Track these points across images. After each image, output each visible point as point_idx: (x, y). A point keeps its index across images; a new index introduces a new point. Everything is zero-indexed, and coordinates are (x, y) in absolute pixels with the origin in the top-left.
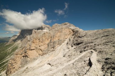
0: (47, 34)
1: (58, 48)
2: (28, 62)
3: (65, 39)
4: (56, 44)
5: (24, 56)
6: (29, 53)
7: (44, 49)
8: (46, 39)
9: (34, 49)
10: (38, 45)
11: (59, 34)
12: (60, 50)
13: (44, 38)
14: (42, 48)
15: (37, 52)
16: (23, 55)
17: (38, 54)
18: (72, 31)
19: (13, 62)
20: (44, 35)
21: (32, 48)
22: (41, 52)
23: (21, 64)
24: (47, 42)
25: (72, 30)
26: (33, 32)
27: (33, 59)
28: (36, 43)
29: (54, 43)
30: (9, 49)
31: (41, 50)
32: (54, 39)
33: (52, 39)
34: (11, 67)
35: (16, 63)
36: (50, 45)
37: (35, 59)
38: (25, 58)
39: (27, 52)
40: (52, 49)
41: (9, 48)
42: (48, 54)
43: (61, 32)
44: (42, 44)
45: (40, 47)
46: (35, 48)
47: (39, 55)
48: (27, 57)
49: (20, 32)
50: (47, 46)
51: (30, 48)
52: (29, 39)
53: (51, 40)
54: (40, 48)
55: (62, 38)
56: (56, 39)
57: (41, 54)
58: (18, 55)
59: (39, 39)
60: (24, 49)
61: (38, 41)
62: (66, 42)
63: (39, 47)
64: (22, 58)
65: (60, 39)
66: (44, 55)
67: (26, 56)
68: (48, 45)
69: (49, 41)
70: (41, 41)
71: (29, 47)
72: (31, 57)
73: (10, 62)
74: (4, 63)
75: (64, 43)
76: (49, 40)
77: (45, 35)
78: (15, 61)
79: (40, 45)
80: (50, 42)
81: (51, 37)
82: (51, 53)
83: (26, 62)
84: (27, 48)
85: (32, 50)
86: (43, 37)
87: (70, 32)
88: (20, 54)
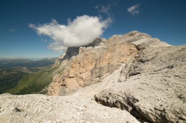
0: (90, 55)
1: (107, 78)
3: (120, 64)
4: (105, 72)
5: (61, 85)
6: (68, 81)
7: (86, 78)
8: (88, 62)
9: (73, 77)
10: (78, 72)
11: (109, 54)
13: (85, 62)
14: (84, 76)
15: (77, 81)
16: (61, 83)
17: (78, 85)
18: (135, 49)
21: (71, 75)
22: (82, 82)
24: (91, 67)
25: (136, 46)
27: (72, 90)
28: (75, 69)
29: (101, 69)
31: (82, 79)
32: (101, 64)
33: (98, 63)
35: (55, 92)
36: (94, 72)
37: (74, 91)
38: (63, 87)
39: (65, 80)
40: (98, 78)
42: (91, 86)
43: (113, 51)
44: (82, 70)
45: (81, 74)
46: (74, 76)
47: (80, 85)
50: (90, 73)
51: (68, 75)
53: (96, 65)
55: (114, 62)
56: (104, 64)
57: (83, 85)
58: (56, 83)
59: (79, 63)
60: (62, 76)
61: (77, 65)
62: (121, 68)
63: (79, 74)
65: (112, 63)
66: (86, 87)
67: (65, 85)
68: (92, 72)
69: (94, 66)
70: (82, 66)
71: (67, 73)
72: (69, 86)
75: (118, 70)
76: (94, 64)
77: (87, 56)
78: (54, 90)
80: (95, 68)
81: (96, 60)
82: (96, 85)
83: (65, 93)
84: (65, 75)
85: (70, 77)
86: (85, 60)
87: (131, 51)
88: (58, 81)
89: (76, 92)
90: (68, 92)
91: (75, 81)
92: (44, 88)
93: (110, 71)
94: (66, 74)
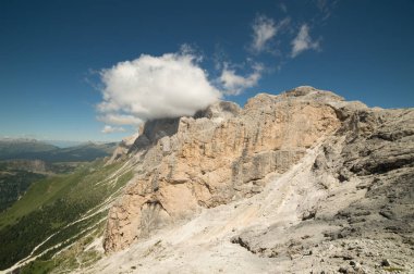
0: (231, 128)
1: (274, 183)
2: (161, 225)
3: (304, 149)
4: (267, 167)
5: (149, 203)
6: (169, 192)
7: (218, 185)
8: (226, 145)
9: (183, 182)
10: (198, 169)
11: (276, 127)
12: (283, 190)
13: (219, 144)
14: (212, 178)
15: (193, 191)
16: (148, 197)
17: (195, 201)
18: (334, 117)
19: (120, 216)
20: (219, 130)
21: (177, 177)
22: (206, 195)
23: (142, 226)
24: (231, 157)
25: (336, 111)
26: (181, 124)
27: (177, 215)
28: (190, 161)
29: (258, 161)
30: (113, 178)
31: (208, 186)
32: (259, 149)
33: (251, 146)
34: (115, 231)
35: (127, 221)
36: (241, 169)
37: (184, 217)
38: (152, 207)
39: (161, 190)
40: (250, 185)
41: (111, 173)
42: (233, 205)
43: (287, 119)
44: (211, 163)
45: (204, 173)
46: (186, 178)
47: (201, 203)
48: (158, 206)
49: (142, 126)
50: (230, 171)
51: (170, 175)
52: (166, 148)
53: (245, 152)
54: (205, 177)
55: (290, 145)
56: (265, 149)
57: (209, 203)
58: (135, 197)
59: (201, 147)
60: (151, 179)
61: (197, 153)
62: (309, 160)
63: (200, 175)
64: (146, 206)
65: (284, 148)
66: (218, 207)
67: (157, 202)
68: (235, 170)
69: (240, 155)
70: (208, 153)
71: (167, 172)
72: (171, 207)
73: (114, 216)
74: (100, 216)
75: (300, 164)
76: (240, 149)
77: (224, 130)
78: (125, 215)
79: (204, 167)
80: (244, 158)
81: (248, 140)
82: (246, 200)
83: (157, 222)
84: (160, 176)
85: (175, 183)
86: (218, 140)
87: (325, 122)
88: (140, 192)
89: (190, 219)
90: (166, 221)
91: (188, 192)
92: (84, 212)
93: (281, 168)
94: (165, 174)
